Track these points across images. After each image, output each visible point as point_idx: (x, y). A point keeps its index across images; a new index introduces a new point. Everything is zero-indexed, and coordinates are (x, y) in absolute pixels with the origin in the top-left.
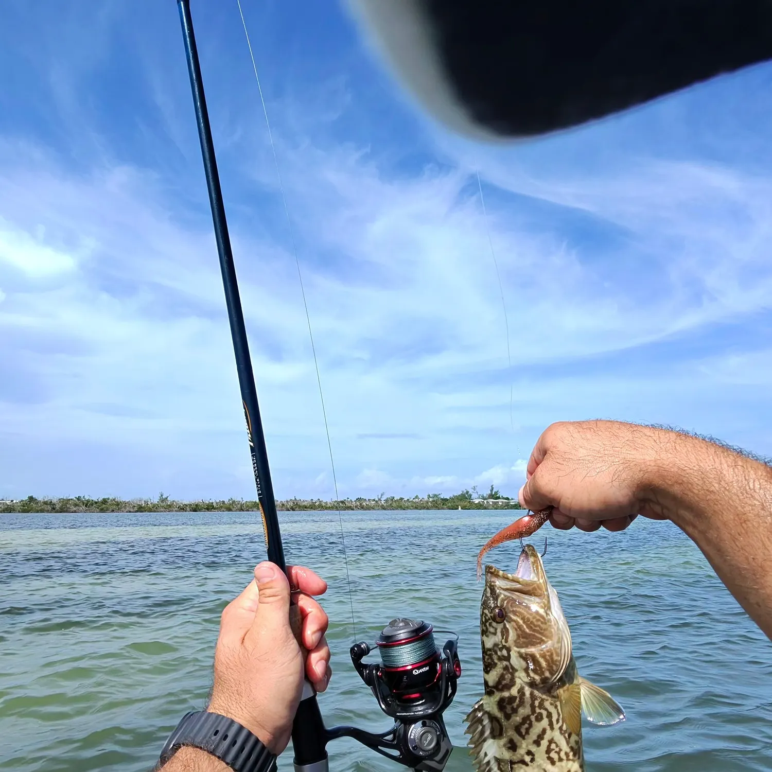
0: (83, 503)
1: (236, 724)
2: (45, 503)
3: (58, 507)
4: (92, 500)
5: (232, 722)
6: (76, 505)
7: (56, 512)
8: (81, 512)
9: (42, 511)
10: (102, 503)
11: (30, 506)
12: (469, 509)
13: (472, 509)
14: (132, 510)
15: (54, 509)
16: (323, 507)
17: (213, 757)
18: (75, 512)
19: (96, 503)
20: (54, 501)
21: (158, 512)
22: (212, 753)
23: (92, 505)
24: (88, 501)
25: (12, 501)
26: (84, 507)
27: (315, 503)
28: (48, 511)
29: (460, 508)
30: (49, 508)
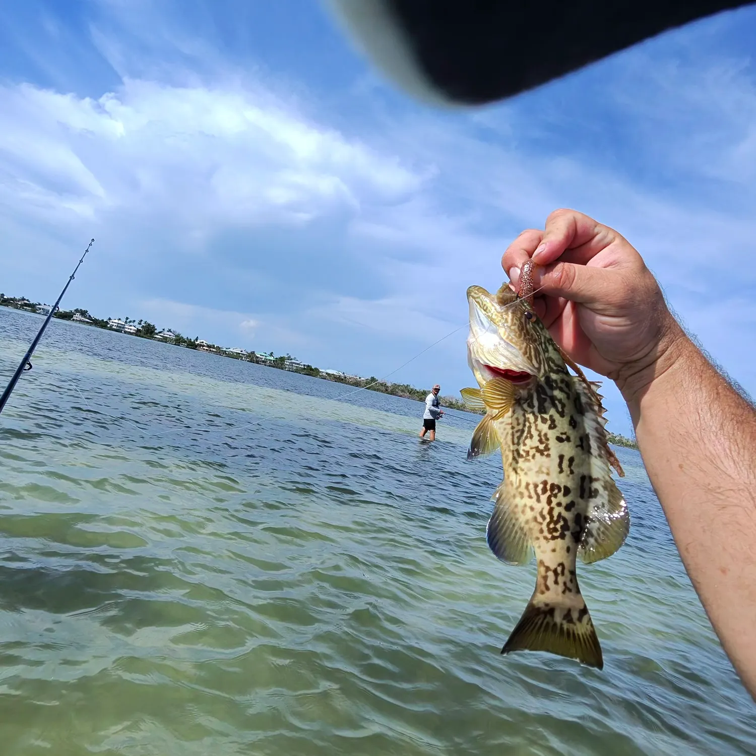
0: (408, 391)
2: (382, 385)
3: (389, 389)
4: (416, 390)
6: (402, 391)
7: (387, 393)
8: (405, 397)
9: (378, 390)
10: (422, 393)
11: (372, 385)
14: (444, 405)
15: (387, 390)
16: (623, 443)
18: (401, 396)
19: (418, 392)
20: (389, 385)
21: (465, 411)
23: (414, 393)
24: (412, 390)
25: (360, 378)
26: (408, 394)
27: (615, 437)
28: (382, 391)
30: (384, 389)
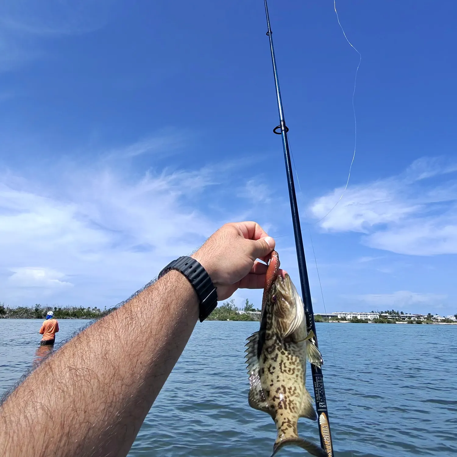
1: (197, 262)
5: (196, 261)
12: (237, 320)
13: (240, 320)
17: (182, 275)
22: (182, 273)
29: (228, 320)
